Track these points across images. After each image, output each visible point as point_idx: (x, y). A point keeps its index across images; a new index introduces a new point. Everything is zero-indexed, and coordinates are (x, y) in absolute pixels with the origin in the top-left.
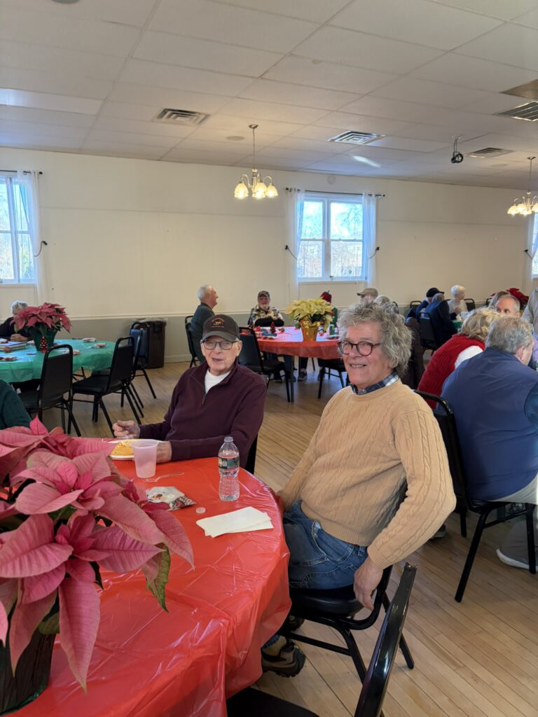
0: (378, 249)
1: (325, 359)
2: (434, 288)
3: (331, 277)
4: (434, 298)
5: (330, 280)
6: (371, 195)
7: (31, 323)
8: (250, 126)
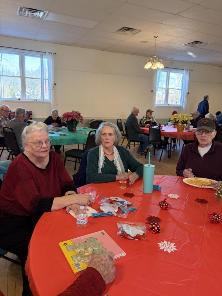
0: (188, 93)
1: (188, 140)
2: (219, 112)
3: (169, 104)
4: (219, 116)
5: (168, 105)
6: (187, 70)
7: (70, 119)
8: (155, 37)
